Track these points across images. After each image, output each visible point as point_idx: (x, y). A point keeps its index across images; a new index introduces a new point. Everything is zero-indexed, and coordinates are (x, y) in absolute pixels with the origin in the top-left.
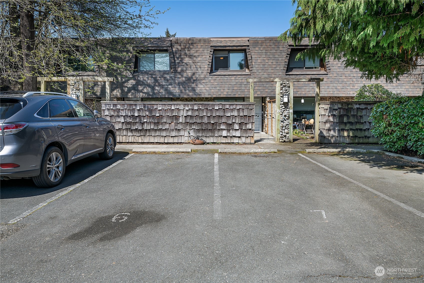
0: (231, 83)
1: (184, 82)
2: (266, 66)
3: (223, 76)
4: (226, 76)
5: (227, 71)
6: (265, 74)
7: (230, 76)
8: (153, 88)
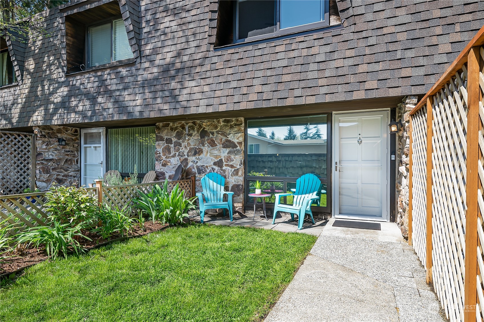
0: (274, 65)
1: (156, 79)
3: (251, 48)
7: (273, 44)
8: (93, 100)
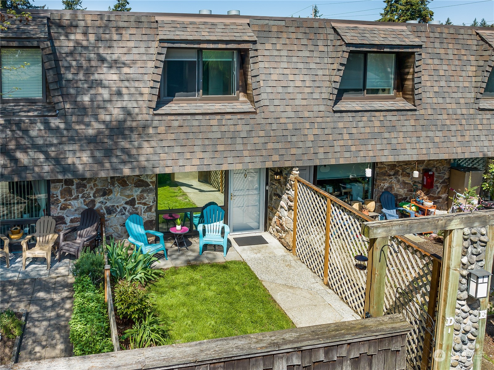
0: (210, 135)
2: (290, 90)
3: (189, 117)
4: (197, 117)
5: (196, 100)
6: (289, 109)
7: (208, 117)
